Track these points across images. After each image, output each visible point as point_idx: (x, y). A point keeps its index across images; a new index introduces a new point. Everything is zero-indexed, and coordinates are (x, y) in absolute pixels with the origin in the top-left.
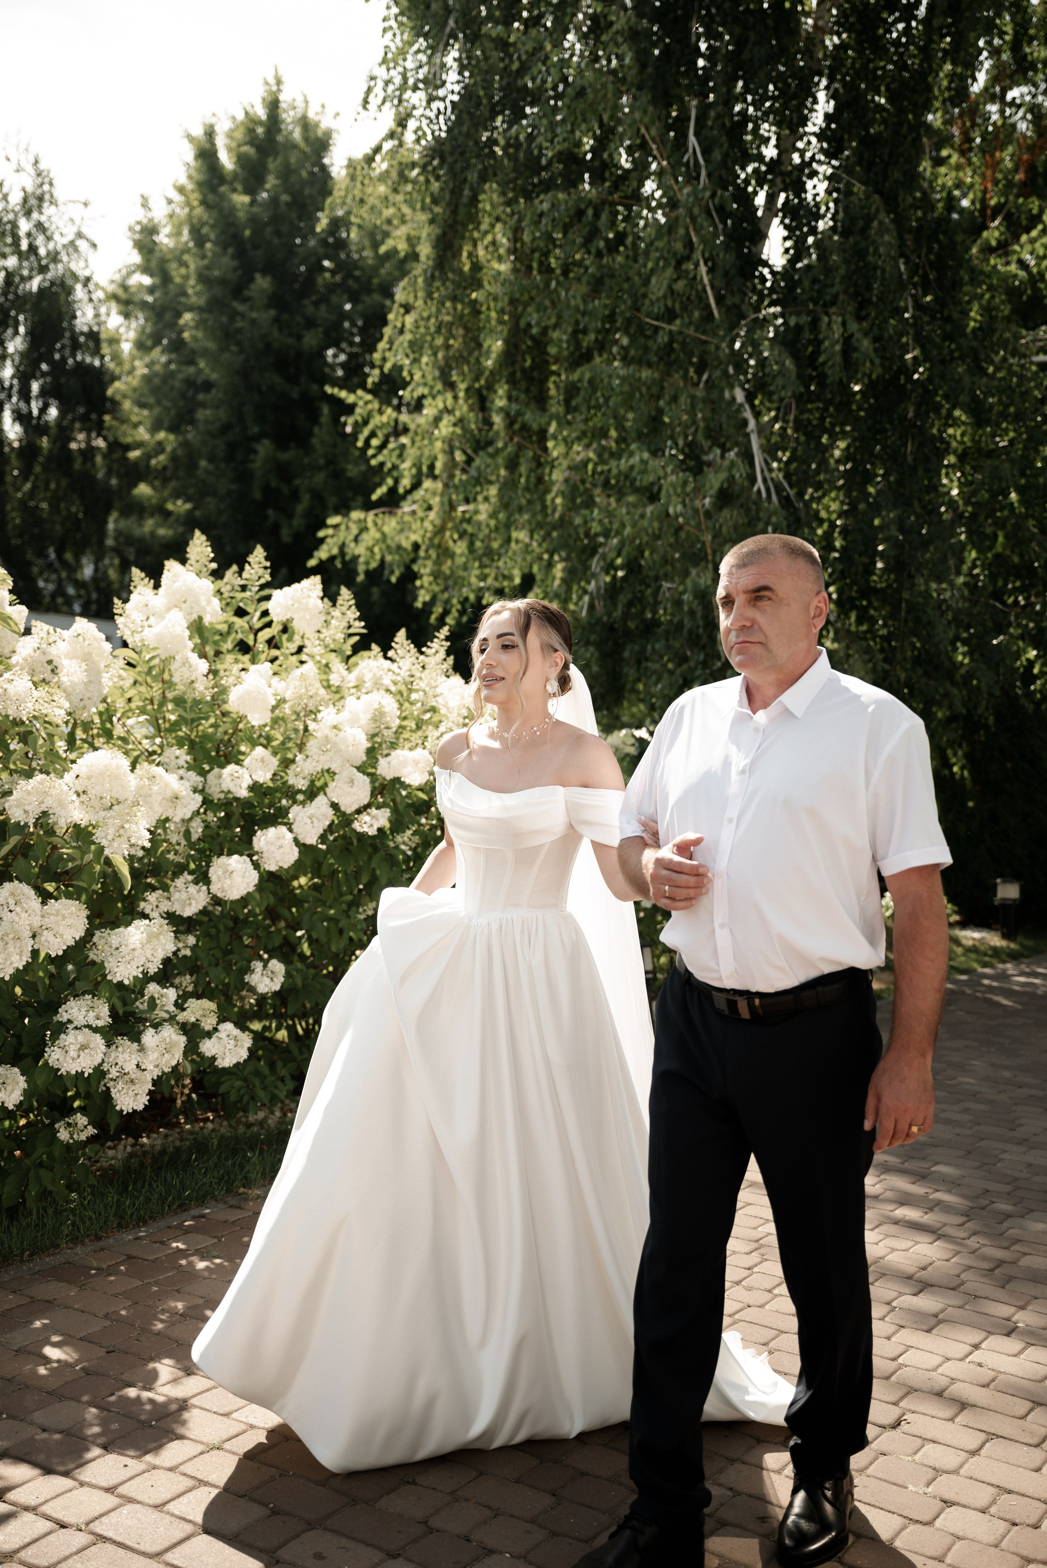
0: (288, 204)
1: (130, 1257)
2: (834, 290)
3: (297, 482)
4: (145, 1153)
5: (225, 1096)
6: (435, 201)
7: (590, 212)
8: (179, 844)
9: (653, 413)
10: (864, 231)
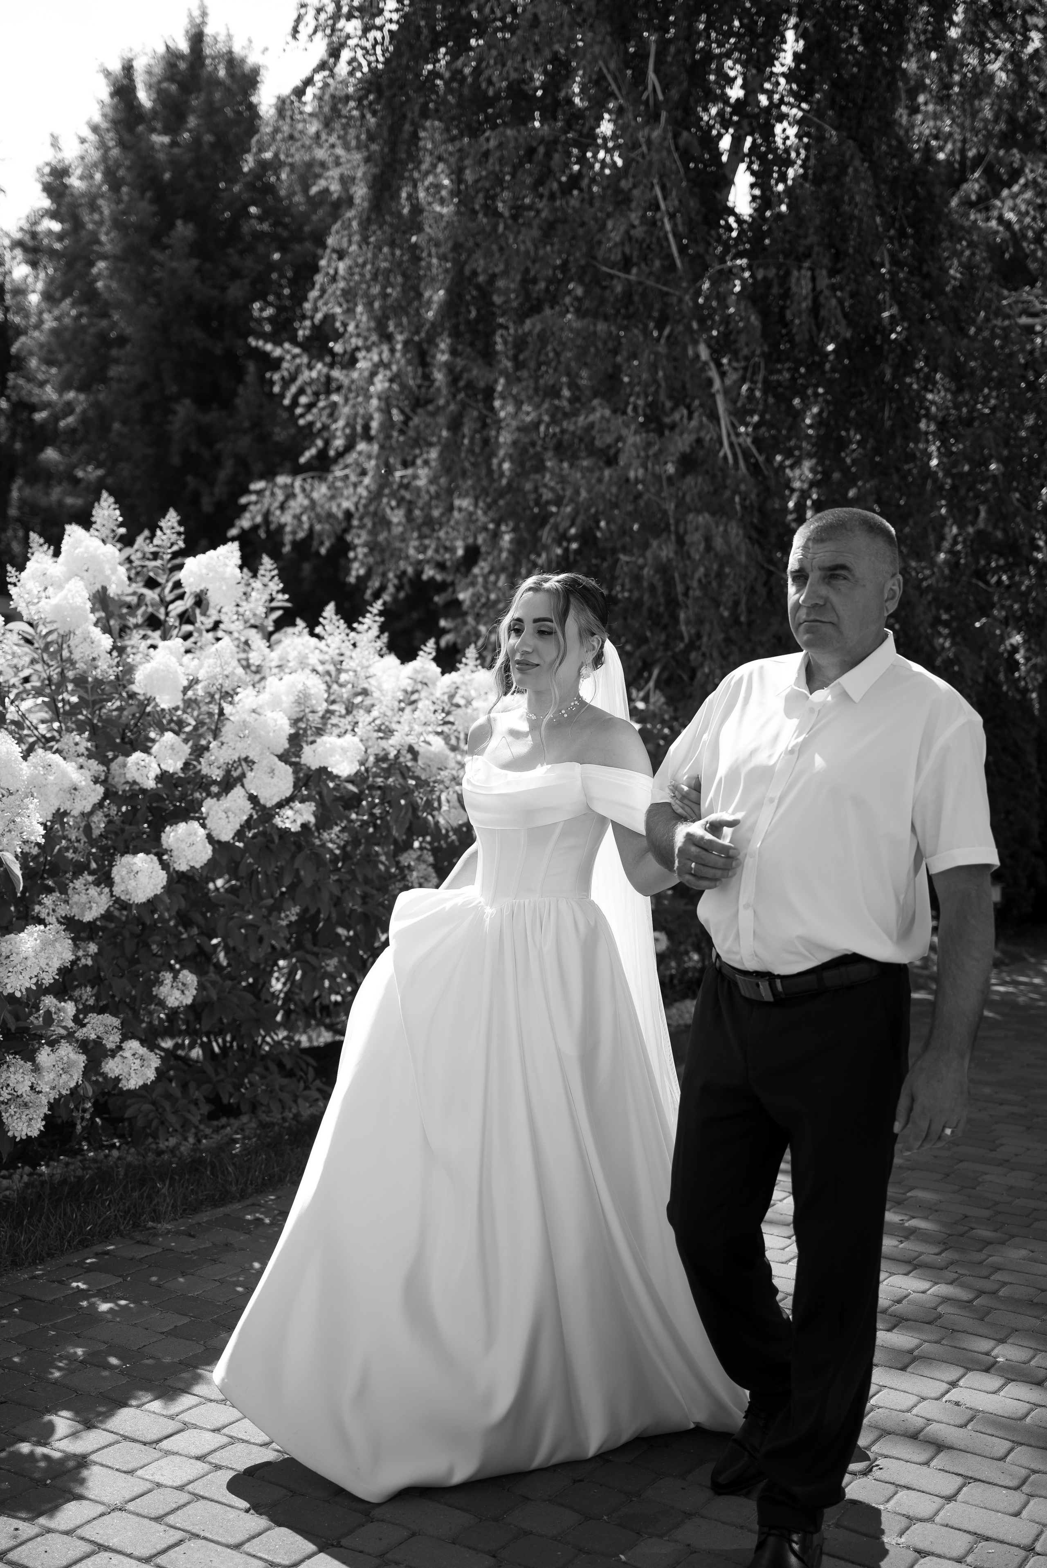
0: (213, 146)
1: (25, 1298)
2: (807, 242)
3: (219, 446)
4: (43, 1183)
5: (132, 1120)
6: (371, 138)
7: (542, 150)
8: (78, 841)
9: (610, 370)
10: (837, 178)
